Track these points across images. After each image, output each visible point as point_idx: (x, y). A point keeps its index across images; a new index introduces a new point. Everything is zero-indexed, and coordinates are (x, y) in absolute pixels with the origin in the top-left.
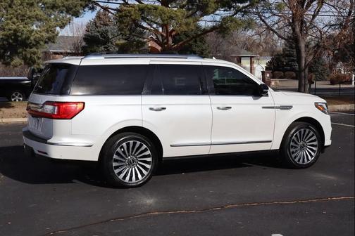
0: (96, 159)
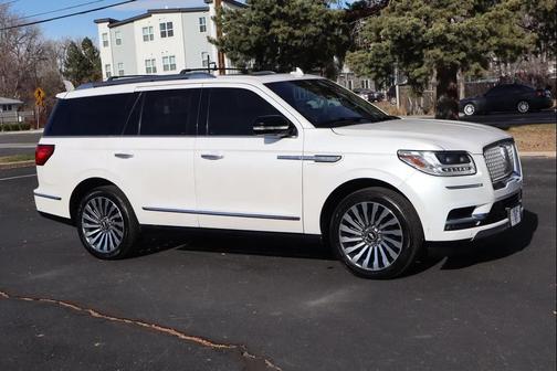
0: (68, 216)
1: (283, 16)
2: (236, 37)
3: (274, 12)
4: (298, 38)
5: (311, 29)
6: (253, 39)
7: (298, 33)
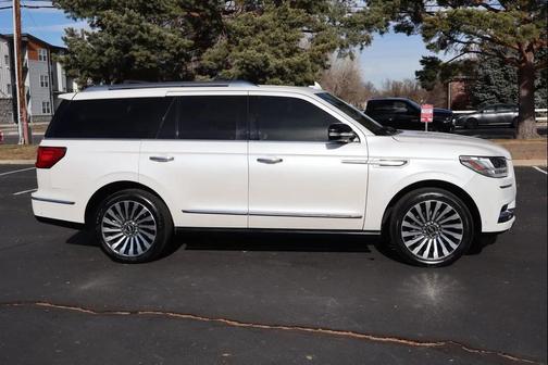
1: (142, 42)
2: (87, 56)
3: (136, 37)
4: (154, 62)
5: (166, 54)
6: (105, 60)
7: (153, 57)
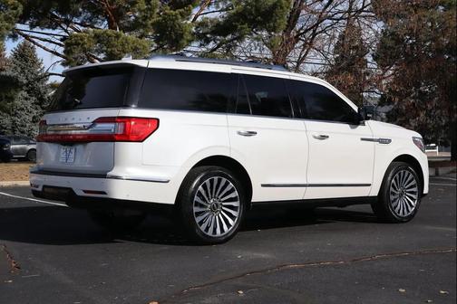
0: (172, 201)
